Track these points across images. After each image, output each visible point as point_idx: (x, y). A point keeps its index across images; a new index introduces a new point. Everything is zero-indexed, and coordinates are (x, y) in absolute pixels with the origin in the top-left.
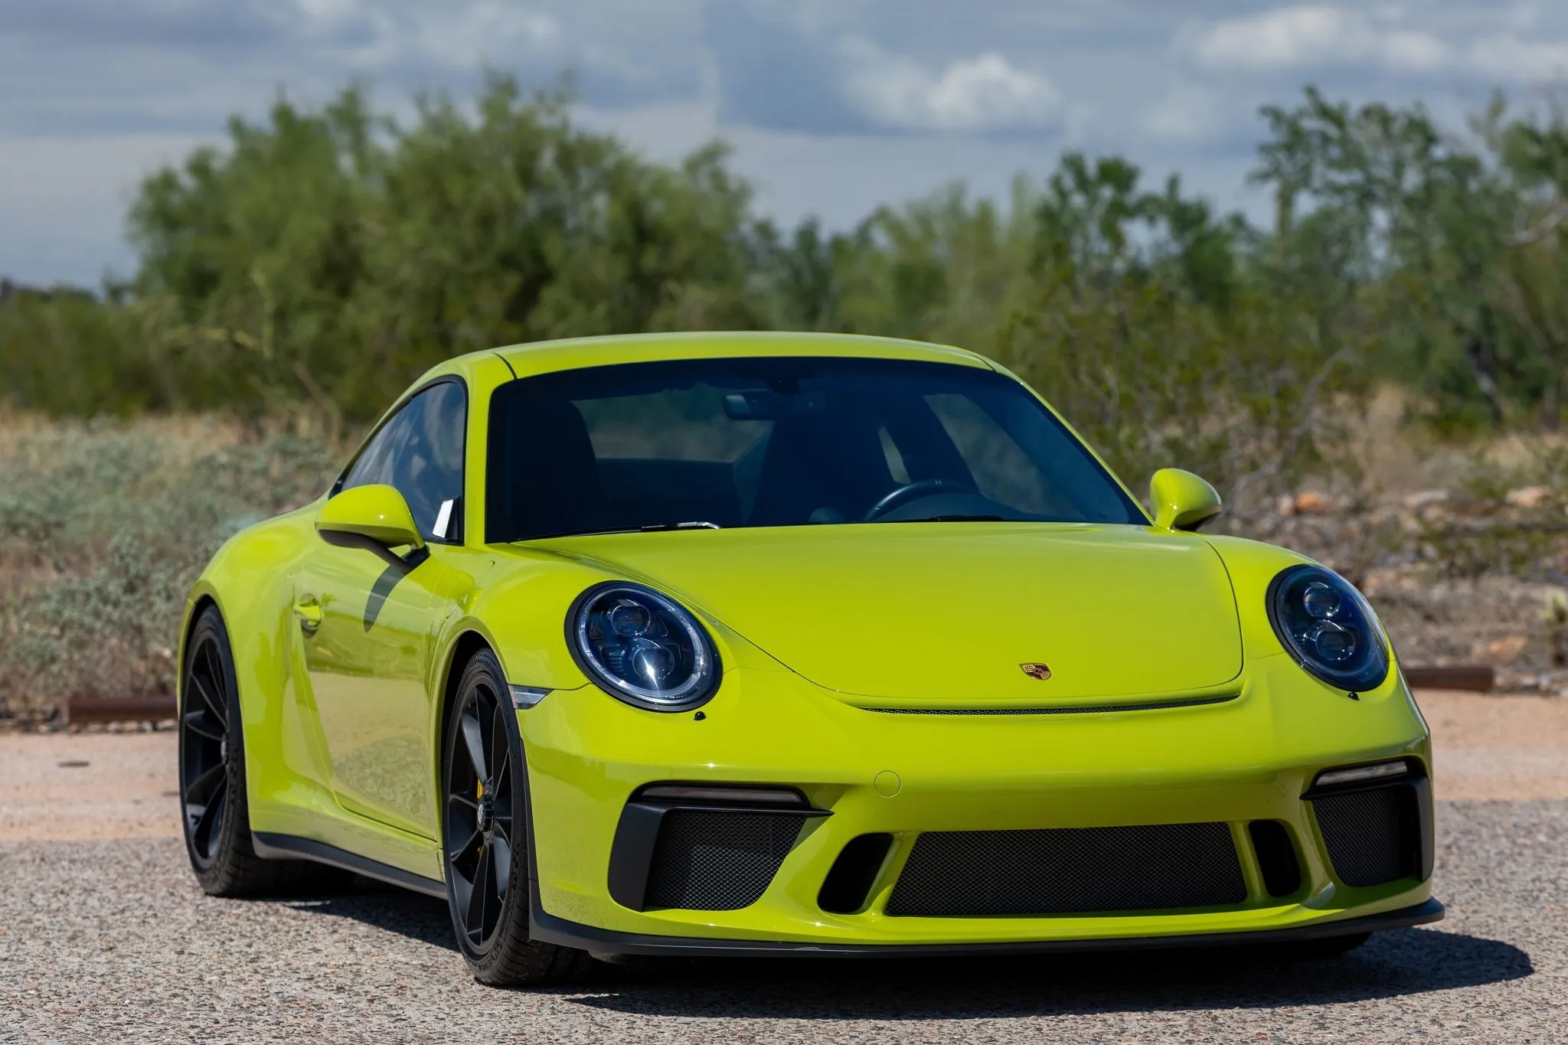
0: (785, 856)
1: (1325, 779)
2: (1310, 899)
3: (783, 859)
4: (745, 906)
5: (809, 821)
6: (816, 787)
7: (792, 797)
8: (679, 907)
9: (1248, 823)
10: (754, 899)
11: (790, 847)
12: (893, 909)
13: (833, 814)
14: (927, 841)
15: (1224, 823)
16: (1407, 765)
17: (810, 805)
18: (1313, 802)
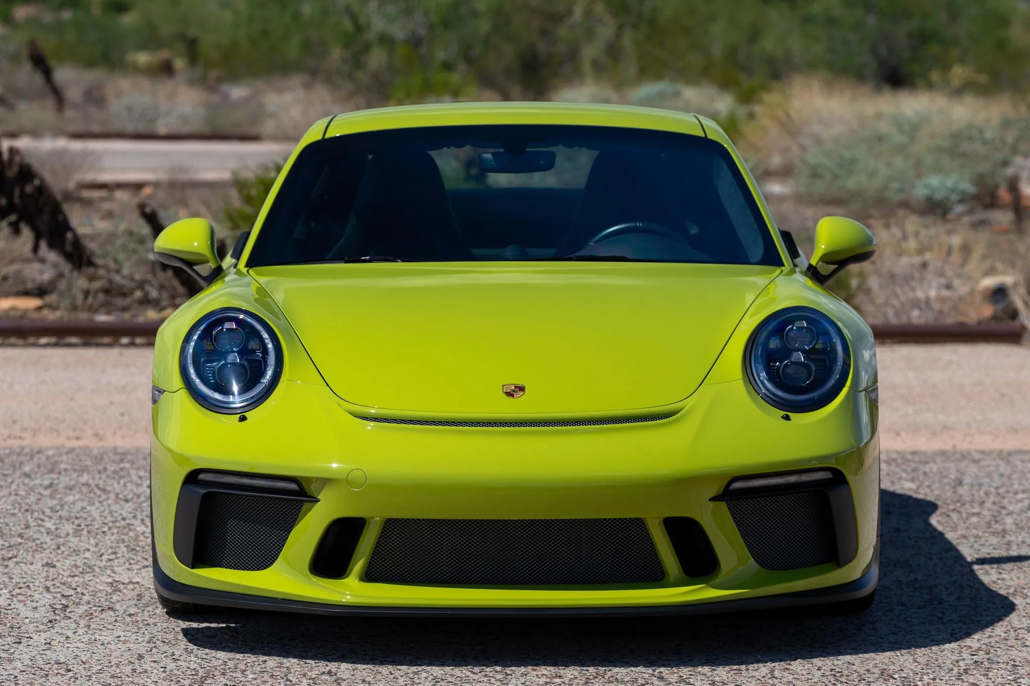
0: (290, 531)
1: (737, 485)
2: (718, 580)
3: (289, 533)
4: (265, 568)
5: (306, 506)
6: (309, 480)
7: (293, 486)
8: (220, 567)
9: (662, 519)
10: (271, 563)
11: (294, 524)
12: (369, 576)
13: (320, 501)
14: (391, 525)
15: (640, 518)
16: (832, 473)
17: (306, 492)
18: (727, 503)
